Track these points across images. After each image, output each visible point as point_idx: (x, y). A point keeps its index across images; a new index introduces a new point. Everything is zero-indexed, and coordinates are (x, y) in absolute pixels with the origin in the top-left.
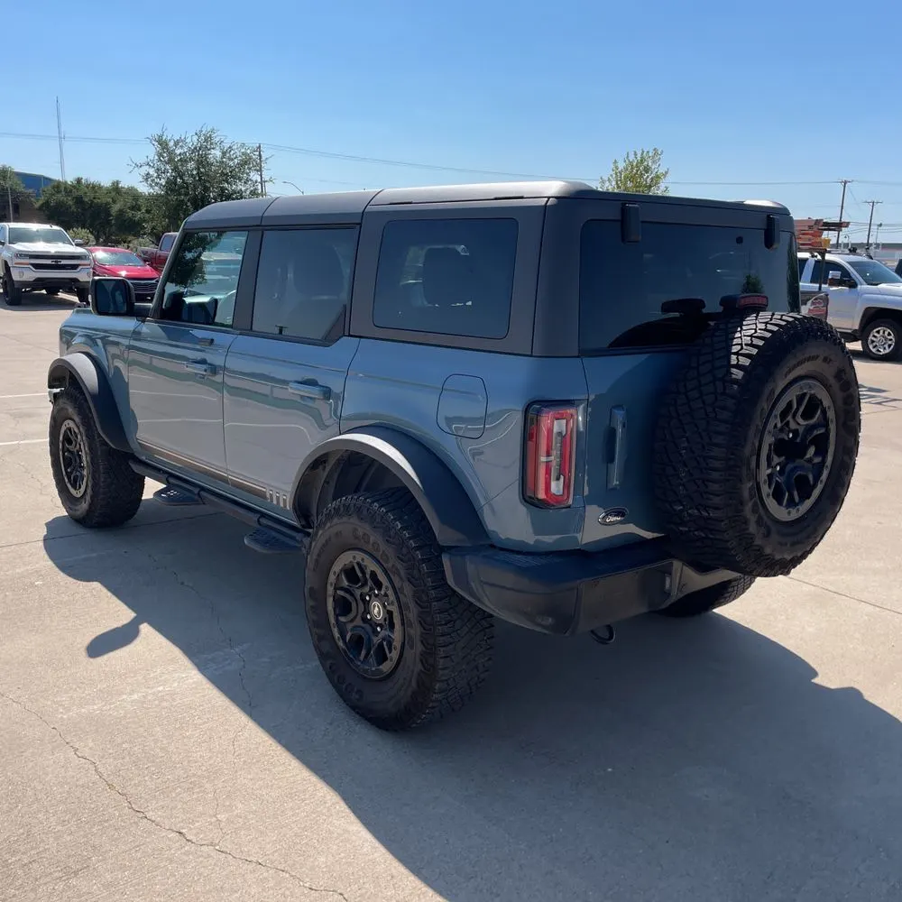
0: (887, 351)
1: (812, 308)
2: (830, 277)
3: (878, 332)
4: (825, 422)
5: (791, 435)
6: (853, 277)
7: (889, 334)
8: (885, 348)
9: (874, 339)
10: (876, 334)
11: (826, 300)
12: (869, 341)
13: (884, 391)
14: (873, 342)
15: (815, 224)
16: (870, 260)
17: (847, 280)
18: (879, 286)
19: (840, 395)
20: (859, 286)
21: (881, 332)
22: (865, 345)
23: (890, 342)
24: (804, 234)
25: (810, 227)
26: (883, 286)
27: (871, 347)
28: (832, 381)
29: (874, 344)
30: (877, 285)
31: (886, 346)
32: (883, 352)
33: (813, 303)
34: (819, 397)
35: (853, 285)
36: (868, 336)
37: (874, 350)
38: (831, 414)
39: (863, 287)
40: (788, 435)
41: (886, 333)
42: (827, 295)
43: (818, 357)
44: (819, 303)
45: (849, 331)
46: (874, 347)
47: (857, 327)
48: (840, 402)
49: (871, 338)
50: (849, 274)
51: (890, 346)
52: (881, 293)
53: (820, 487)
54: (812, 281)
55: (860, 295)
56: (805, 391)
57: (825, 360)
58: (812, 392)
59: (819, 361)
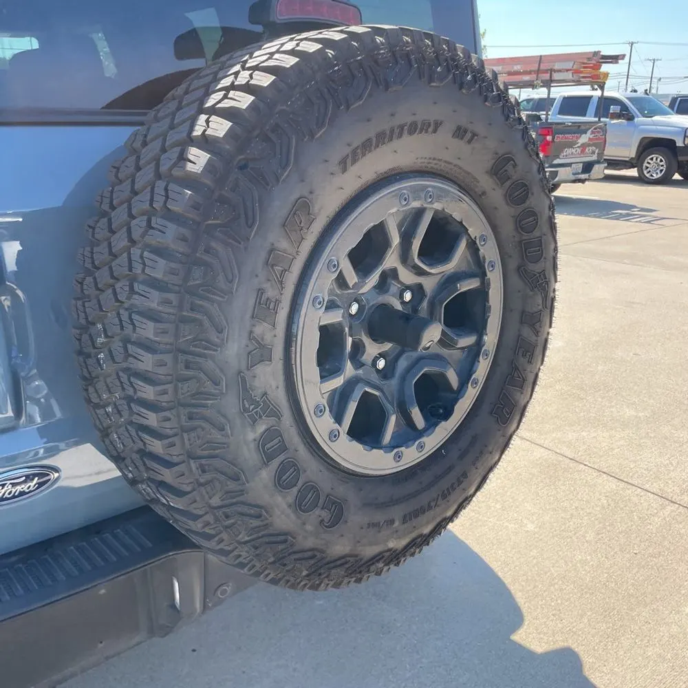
0: (660, 175)
1: (591, 137)
2: (611, 111)
3: (652, 159)
4: (478, 268)
5: (408, 296)
6: (632, 111)
7: (661, 161)
8: (657, 173)
9: (648, 165)
10: (650, 161)
11: (604, 130)
12: (644, 167)
13: (655, 211)
14: (647, 168)
15: (594, 56)
16: (647, 96)
17: (625, 114)
18: (653, 118)
19: (506, 213)
20: (636, 119)
21: (654, 159)
22: (640, 171)
23: (662, 168)
24: (584, 67)
25: (589, 59)
26: (657, 118)
27: (645, 172)
28: (486, 183)
29: (648, 170)
30: (651, 117)
31: (658, 171)
32: (655, 176)
33: (593, 133)
34: (457, 216)
35: (630, 118)
36: (643, 163)
37: (648, 175)
38: (489, 251)
39: (640, 119)
40: (401, 297)
41: (659, 160)
42: (606, 125)
43: (438, 125)
44: (598, 132)
45: (627, 159)
46: (648, 173)
47: (634, 156)
48: (508, 228)
49: (645, 164)
50: (627, 108)
51: (661, 171)
52: (655, 124)
53: (471, 394)
54: (595, 116)
55: (636, 126)
56: (416, 204)
57: (460, 133)
58: (437, 206)
59: (444, 135)
